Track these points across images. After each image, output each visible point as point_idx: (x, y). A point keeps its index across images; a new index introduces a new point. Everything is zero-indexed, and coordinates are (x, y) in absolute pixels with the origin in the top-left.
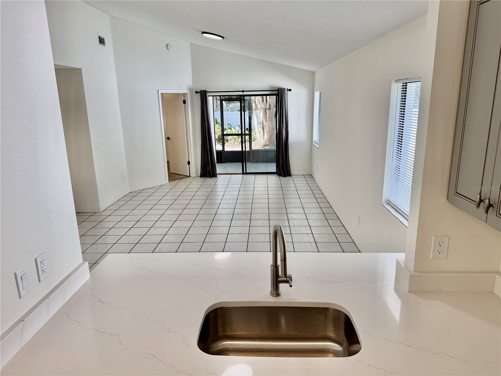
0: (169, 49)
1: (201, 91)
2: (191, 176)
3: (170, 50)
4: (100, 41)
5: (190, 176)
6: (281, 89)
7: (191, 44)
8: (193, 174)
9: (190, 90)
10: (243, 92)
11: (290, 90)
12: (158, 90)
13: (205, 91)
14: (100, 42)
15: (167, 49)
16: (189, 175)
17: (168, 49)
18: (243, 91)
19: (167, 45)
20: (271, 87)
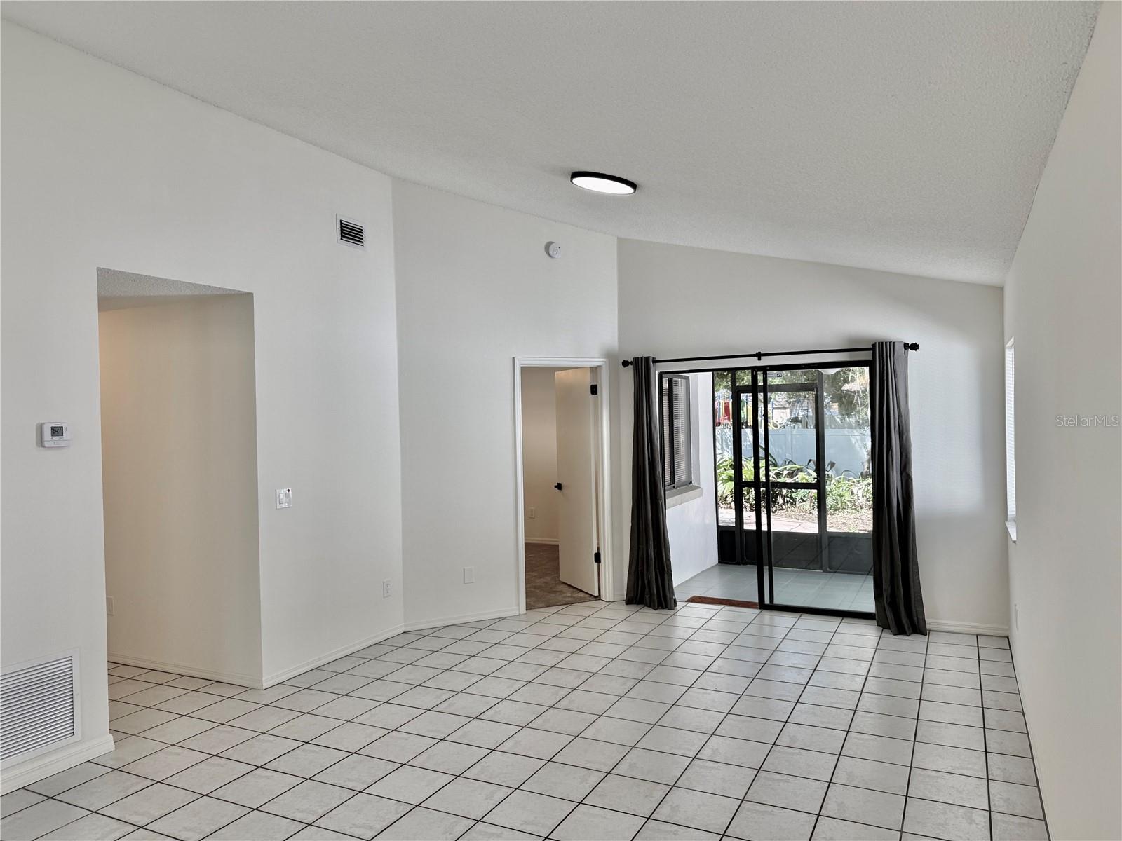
0: (551, 252)
1: (636, 359)
2: (603, 597)
3: (556, 256)
4: (342, 233)
5: (598, 597)
6: (881, 344)
7: (621, 242)
8: (608, 594)
9: (610, 356)
10: (759, 359)
11: (915, 347)
12: (514, 358)
13: (647, 359)
14: (342, 236)
15: (548, 257)
16: (596, 594)
17: (549, 254)
18: (759, 355)
19: (547, 248)
20: (851, 340)
